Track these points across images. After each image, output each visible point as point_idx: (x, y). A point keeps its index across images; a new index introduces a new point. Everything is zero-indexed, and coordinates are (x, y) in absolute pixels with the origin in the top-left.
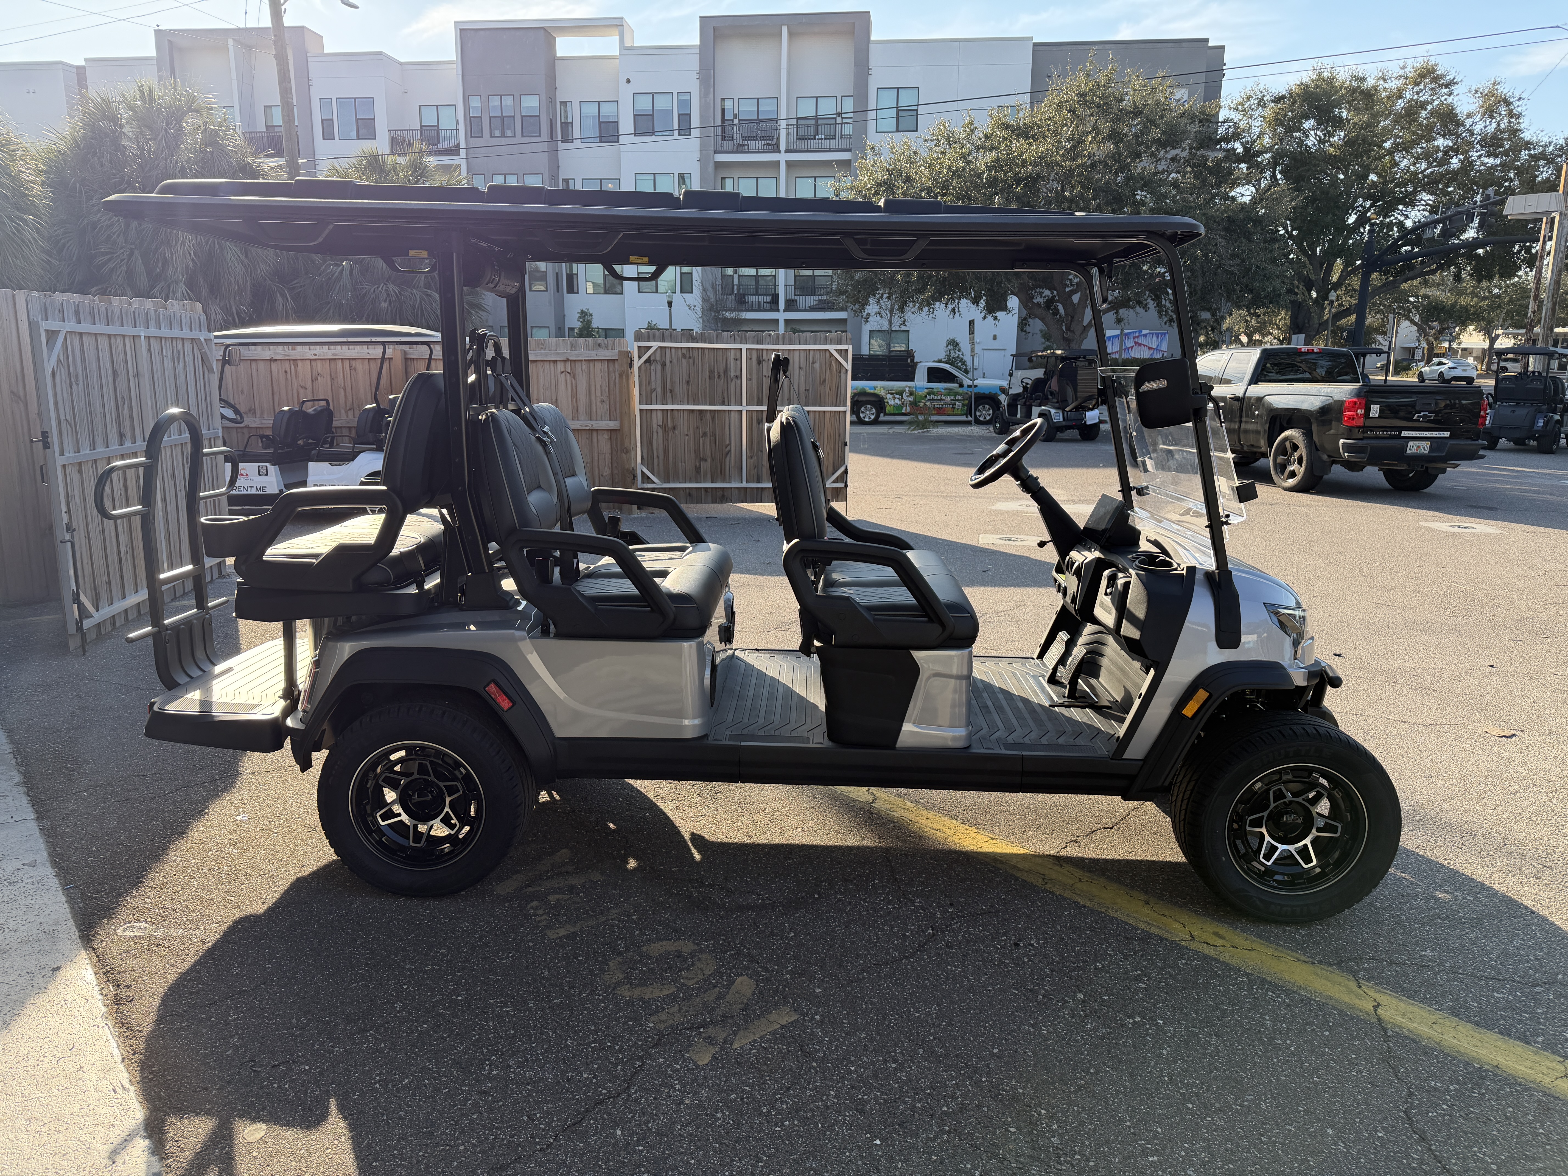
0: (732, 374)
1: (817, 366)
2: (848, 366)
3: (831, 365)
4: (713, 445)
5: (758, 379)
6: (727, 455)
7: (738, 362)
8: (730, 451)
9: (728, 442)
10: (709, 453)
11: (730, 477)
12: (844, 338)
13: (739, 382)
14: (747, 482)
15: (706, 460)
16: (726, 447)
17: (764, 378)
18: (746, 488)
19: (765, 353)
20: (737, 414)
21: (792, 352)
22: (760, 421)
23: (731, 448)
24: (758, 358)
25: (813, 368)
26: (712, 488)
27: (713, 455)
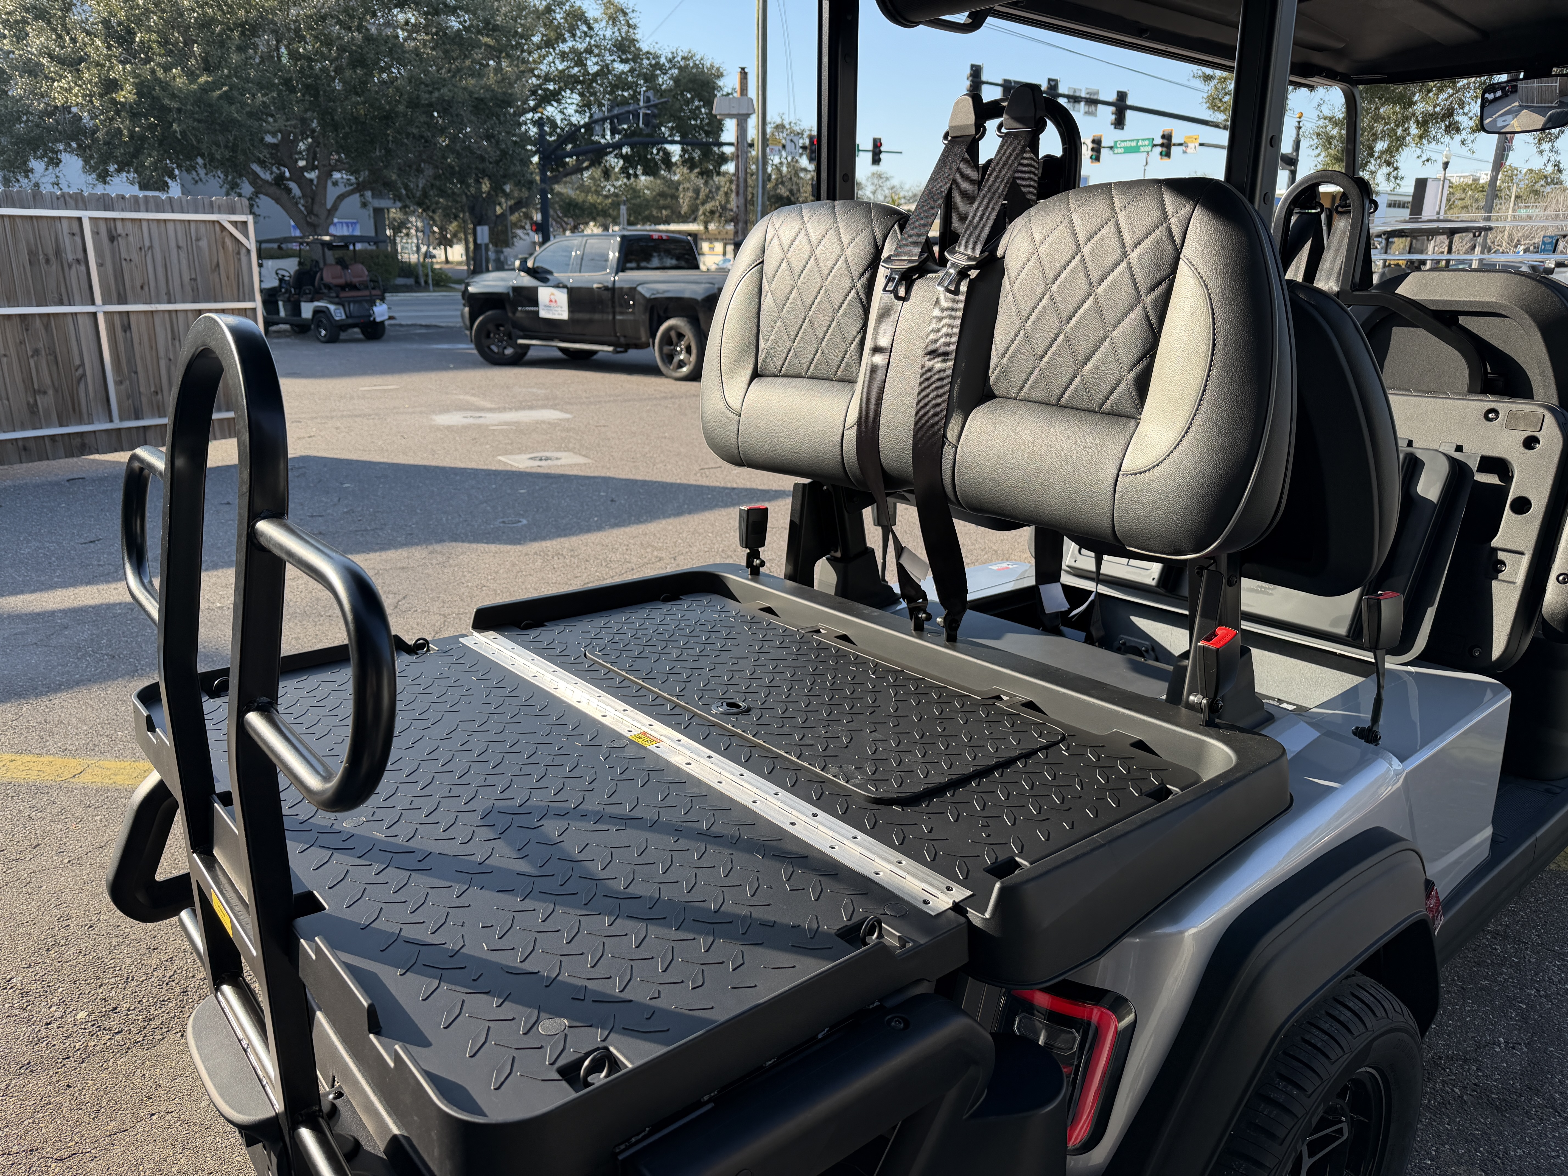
0: (70, 257)
1: (204, 243)
2: (251, 244)
3: (223, 243)
4: (54, 368)
5: (114, 264)
6: (79, 381)
7: (78, 239)
8: (84, 374)
9: (77, 362)
10: (48, 381)
11: (90, 415)
12: (238, 205)
13: (83, 270)
14: (121, 419)
15: (45, 393)
16: (77, 370)
17: (124, 263)
18: (119, 430)
19: (119, 225)
20: (87, 318)
21: (162, 224)
22: (127, 328)
23: (84, 370)
24: (109, 232)
25: (198, 247)
26: (62, 435)
27: (56, 384)
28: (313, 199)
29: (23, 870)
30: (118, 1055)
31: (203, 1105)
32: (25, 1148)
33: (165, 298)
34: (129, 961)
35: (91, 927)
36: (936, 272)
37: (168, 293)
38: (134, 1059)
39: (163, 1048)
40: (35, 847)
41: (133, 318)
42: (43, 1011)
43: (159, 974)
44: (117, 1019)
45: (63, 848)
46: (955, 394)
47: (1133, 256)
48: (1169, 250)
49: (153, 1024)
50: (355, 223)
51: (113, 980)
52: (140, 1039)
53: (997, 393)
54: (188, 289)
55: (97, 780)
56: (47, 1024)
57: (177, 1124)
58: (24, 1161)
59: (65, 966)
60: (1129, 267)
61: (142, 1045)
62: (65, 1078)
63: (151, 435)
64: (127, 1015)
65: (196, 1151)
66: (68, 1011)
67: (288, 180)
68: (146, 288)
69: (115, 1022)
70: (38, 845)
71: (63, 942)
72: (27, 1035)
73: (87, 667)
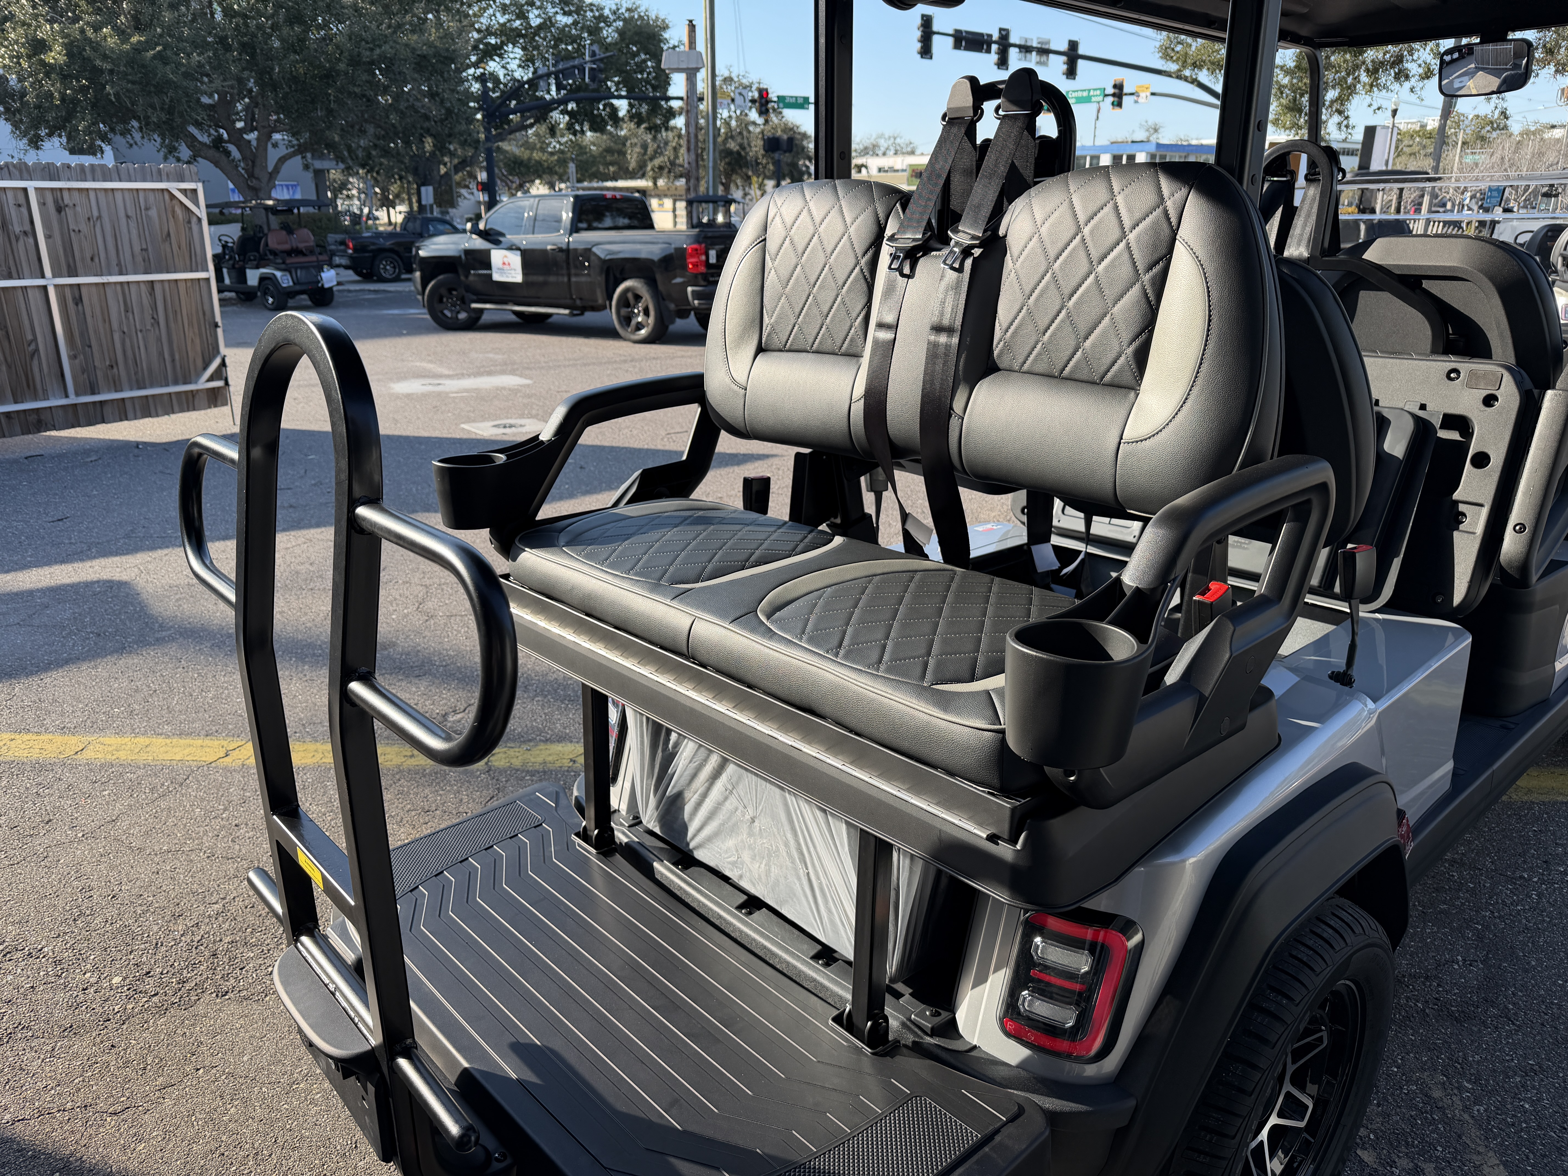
0: (17, 229)
1: (153, 213)
2: (202, 213)
3: (173, 212)
4: (6, 344)
5: (62, 235)
6: (32, 356)
7: (24, 210)
8: (37, 350)
9: (30, 337)
11: (45, 391)
12: (187, 173)
13: (31, 240)
14: (77, 394)
16: (29, 345)
17: (72, 234)
18: (76, 405)
19: (66, 195)
20: (37, 292)
21: (110, 193)
22: (78, 301)
23: (37, 345)
24: (56, 202)
25: (147, 216)
26: (18, 412)
27: (9, 360)
28: (253, 162)
29: (39, 844)
30: (157, 1016)
31: (245, 1059)
32: (79, 1104)
33: (116, 269)
34: (155, 928)
35: (114, 897)
36: (939, 250)
37: (119, 264)
38: (173, 1019)
39: (200, 1008)
40: (47, 823)
41: (84, 291)
42: (77, 978)
43: (188, 938)
44: (151, 982)
45: (75, 823)
46: (961, 368)
47: (1132, 237)
48: (1167, 231)
49: (188, 986)
50: (295, 185)
51: (143, 946)
52: (177, 1000)
53: (1001, 366)
54: (139, 259)
55: (100, 756)
56: (84, 990)
57: (223, 1077)
58: (80, 1116)
59: (93, 934)
60: (1128, 247)
61: (179, 1006)
62: (109, 1039)
63: (107, 410)
64: (161, 978)
65: (245, 1101)
66: (103, 977)
67: (226, 142)
68: (97, 260)
69: (149, 985)
70: (50, 820)
71: (88, 912)
72: (66, 1000)
73: (74, 645)
